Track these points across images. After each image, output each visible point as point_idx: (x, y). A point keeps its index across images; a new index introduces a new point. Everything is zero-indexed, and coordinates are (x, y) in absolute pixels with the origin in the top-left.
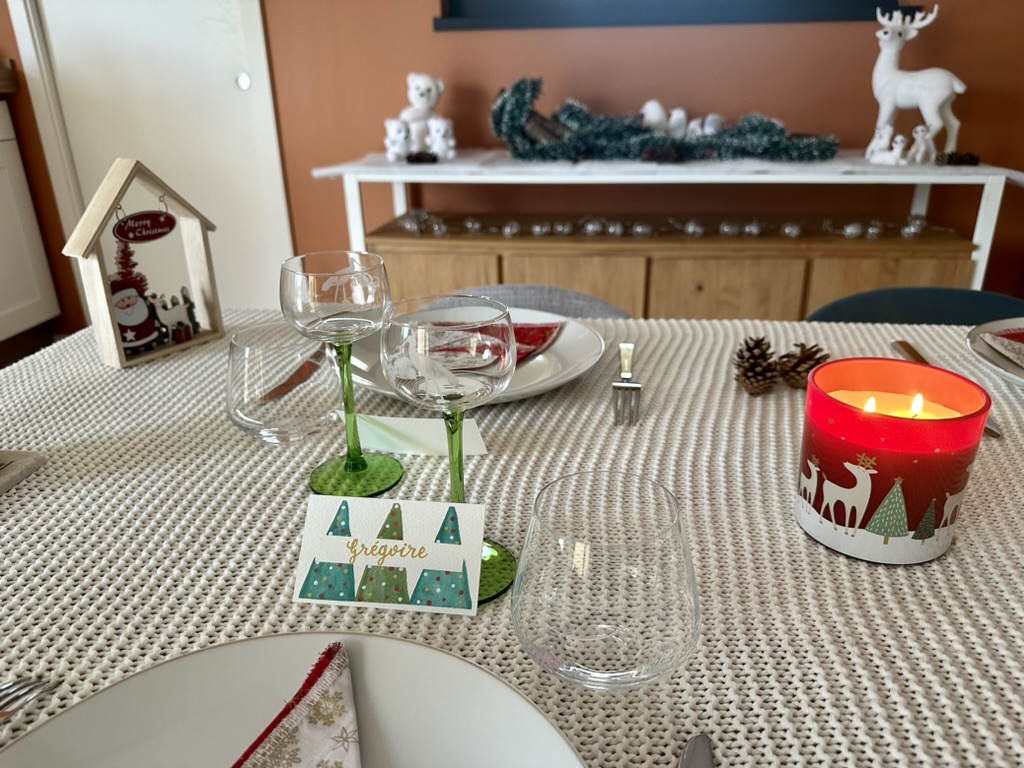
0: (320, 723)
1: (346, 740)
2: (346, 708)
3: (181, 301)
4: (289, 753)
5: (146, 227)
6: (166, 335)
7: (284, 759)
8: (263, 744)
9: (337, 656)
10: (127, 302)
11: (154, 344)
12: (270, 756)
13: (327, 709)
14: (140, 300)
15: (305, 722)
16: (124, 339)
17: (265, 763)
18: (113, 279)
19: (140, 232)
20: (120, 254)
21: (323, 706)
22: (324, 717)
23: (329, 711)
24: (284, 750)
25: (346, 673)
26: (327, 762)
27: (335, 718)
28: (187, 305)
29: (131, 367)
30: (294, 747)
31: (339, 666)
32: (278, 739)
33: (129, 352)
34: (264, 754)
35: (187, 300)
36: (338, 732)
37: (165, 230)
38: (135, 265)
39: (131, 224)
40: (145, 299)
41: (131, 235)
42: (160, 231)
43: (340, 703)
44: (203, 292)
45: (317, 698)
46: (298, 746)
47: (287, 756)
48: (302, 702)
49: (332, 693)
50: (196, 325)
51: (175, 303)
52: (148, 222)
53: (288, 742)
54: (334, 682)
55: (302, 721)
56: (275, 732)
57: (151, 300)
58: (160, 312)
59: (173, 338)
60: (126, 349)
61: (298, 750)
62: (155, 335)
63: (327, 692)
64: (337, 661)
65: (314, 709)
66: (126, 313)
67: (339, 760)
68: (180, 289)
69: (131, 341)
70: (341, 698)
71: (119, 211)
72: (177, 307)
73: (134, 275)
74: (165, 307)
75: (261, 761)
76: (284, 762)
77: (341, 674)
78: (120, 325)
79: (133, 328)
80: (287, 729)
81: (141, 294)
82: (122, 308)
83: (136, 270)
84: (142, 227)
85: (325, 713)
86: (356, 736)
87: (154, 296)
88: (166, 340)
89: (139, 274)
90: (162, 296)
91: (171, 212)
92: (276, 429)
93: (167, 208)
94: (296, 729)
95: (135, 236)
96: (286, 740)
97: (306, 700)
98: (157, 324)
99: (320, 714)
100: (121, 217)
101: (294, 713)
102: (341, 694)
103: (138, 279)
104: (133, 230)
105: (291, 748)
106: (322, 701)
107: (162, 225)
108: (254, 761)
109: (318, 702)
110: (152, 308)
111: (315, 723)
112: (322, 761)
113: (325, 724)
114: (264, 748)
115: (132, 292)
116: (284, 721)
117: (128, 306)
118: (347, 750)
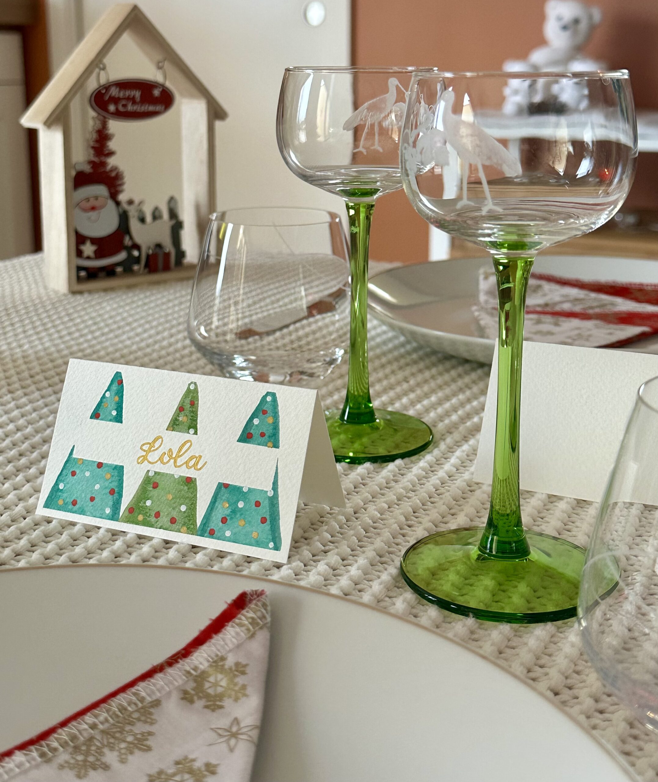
0: (199, 704)
1: (234, 735)
2: (249, 690)
3: (166, 215)
4: (135, 735)
5: (133, 100)
6: (137, 260)
7: (124, 741)
8: (96, 711)
9: (252, 606)
10: (93, 202)
11: (119, 269)
12: (103, 732)
13: (216, 684)
14: (111, 204)
15: (175, 696)
16: (79, 254)
17: (91, 739)
18: (80, 168)
19: (124, 106)
20: (95, 136)
21: (212, 679)
22: (208, 696)
23: (220, 690)
24: (128, 728)
25: (263, 637)
26: (193, 760)
27: (227, 702)
28: (173, 222)
29: (81, 293)
30: (147, 728)
31: (253, 622)
32: (122, 709)
33: (83, 274)
34: (93, 727)
35: (173, 214)
36: (223, 722)
37: (158, 108)
38: (111, 154)
39: (114, 92)
40: (118, 203)
41: (112, 108)
42: (151, 108)
43: (241, 680)
44: (198, 208)
45: (204, 666)
46: (152, 729)
47: (130, 739)
48: (179, 665)
49: (230, 661)
50: (181, 254)
51: (156, 216)
52: (137, 94)
53: (139, 720)
54: (238, 646)
55: (169, 693)
56: (122, 699)
57: (125, 206)
58: (134, 225)
59: (147, 265)
60: (79, 268)
61: (150, 734)
62: (122, 256)
63: (223, 659)
64: (251, 614)
65: (195, 681)
66: (89, 218)
67: (214, 761)
68: (166, 198)
69: (88, 258)
70: (243, 673)
71: (102, 73)
72: (158, 222)
73: (109, 168)
74: (142, 220)
75: (85, 734)
76: (123, 745)
77: (252, 636)
78: (77, 234)
79: (94, 241)
80: (142, 700)
81: (114, 195)
82: (85, 210)
83: (112, 162)
84: (128, 99)
85: (211, 691)
86: (255, 734)
87: (131, 202)
88: (136, 267)
89: (115, 168)
90: (141, 203)
91: (169, 84)
92: (253, 358)
93: (165, 77)
94: (157, 703)
95: (117, 109)
96: (136, 715)
97: (186, 664)
98: (127, 241)
99: (203, 691)
100: (103, 81)
101: (159, 679)
102: (245, 666)
103: (113, 174)
104: (115, 100)
105: (140, 728)
106: (211, 671)
107: (154, 101)
108: (75, 731)
109: (203, 672)
110: (124, 218)
111: (191, 702)
112: (186, 758)
113: (206, 707)
114: (96, 716)
115: (101, 190)
116: (141, 687)
117: (93, 208)
118: (231, 750)
